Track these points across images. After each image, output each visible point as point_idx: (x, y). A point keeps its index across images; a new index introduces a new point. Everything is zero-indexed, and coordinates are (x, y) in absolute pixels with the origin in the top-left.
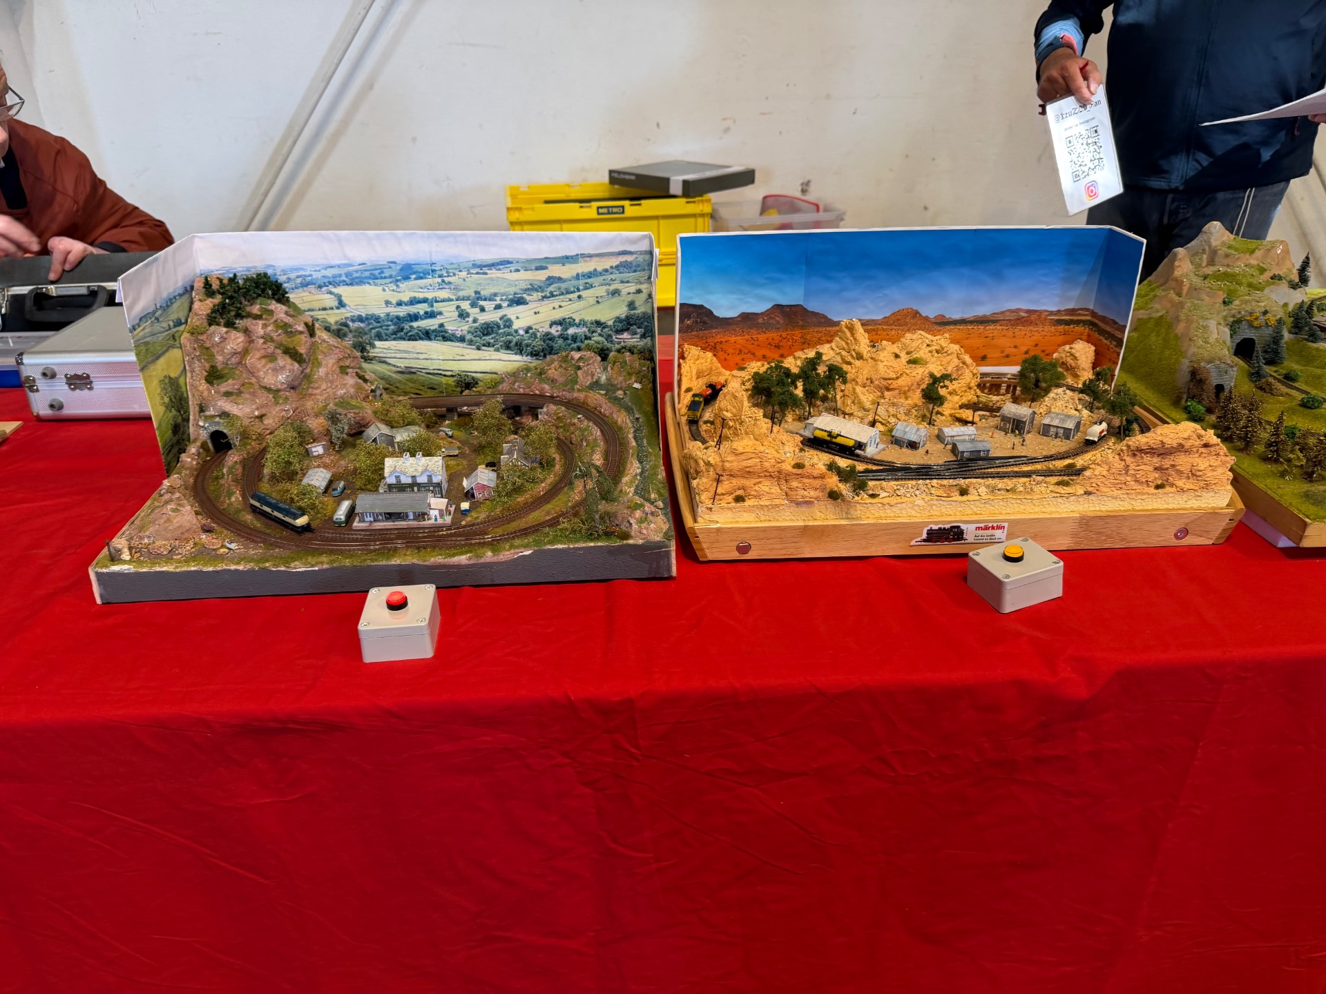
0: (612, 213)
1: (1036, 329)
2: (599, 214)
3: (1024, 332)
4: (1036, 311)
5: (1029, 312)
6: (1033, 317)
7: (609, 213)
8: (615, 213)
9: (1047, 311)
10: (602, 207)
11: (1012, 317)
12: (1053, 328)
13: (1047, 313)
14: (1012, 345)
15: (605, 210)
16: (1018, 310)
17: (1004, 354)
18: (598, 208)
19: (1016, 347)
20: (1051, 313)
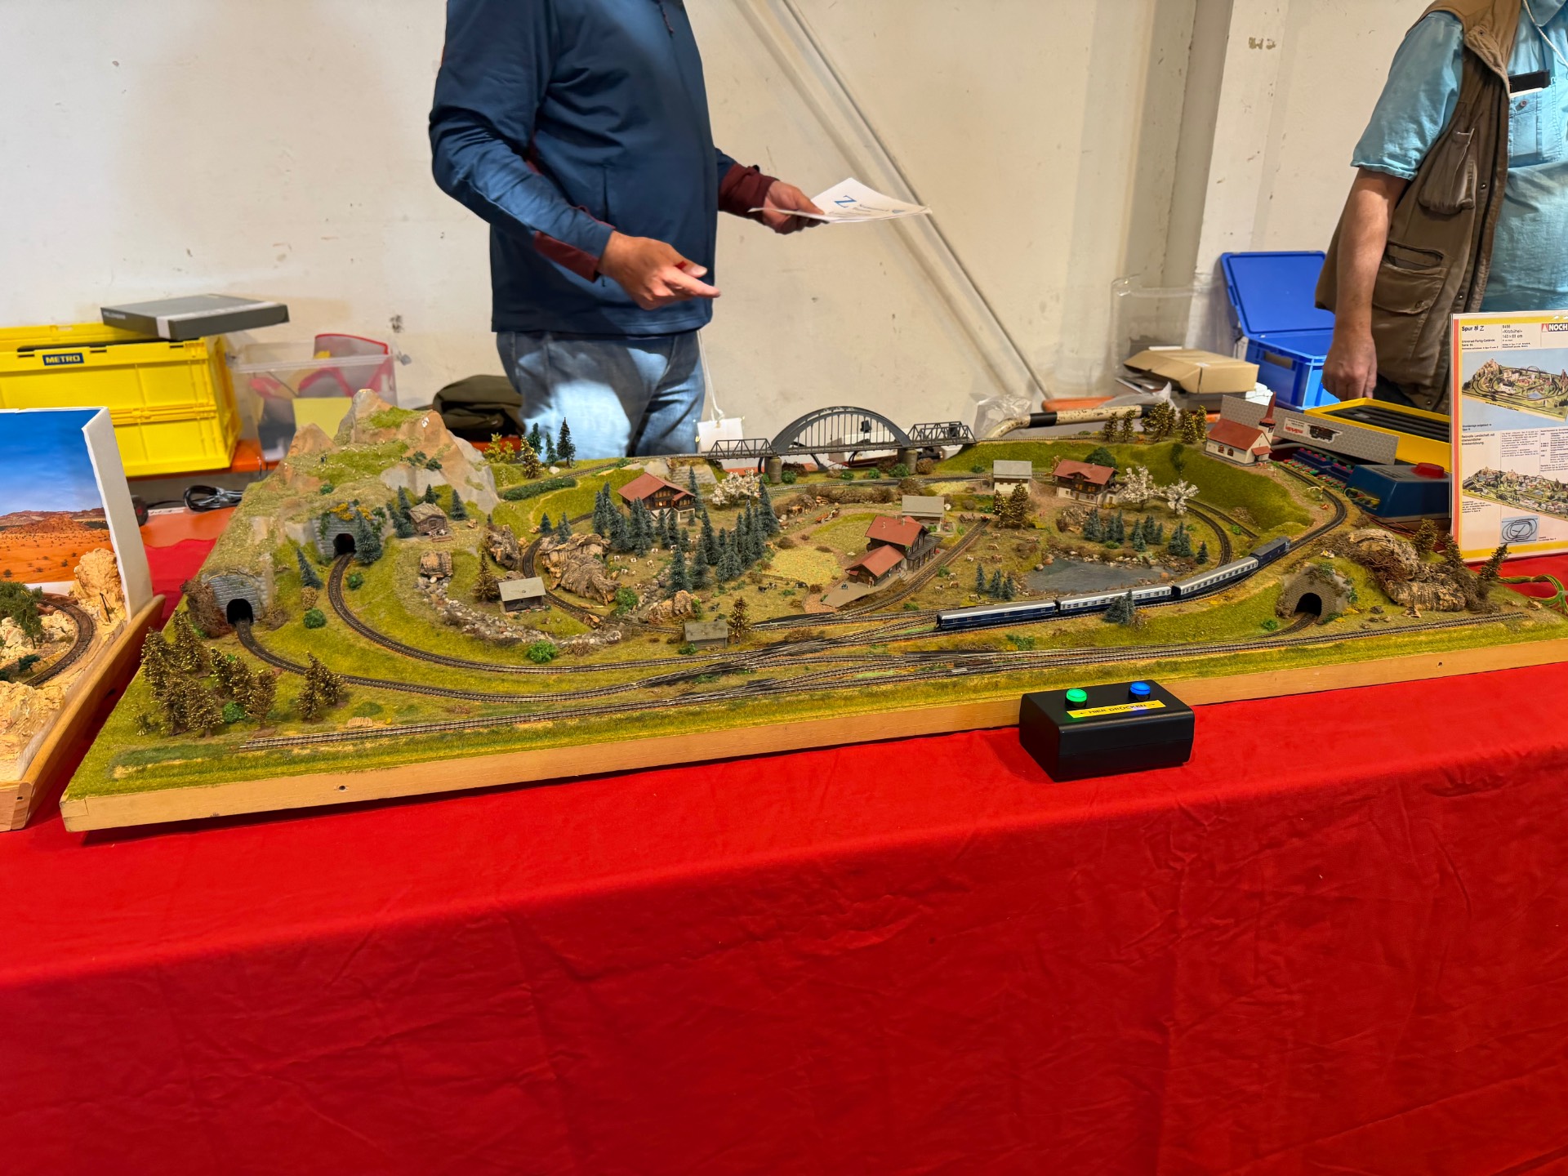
0: (66, 363)
1: (64, 536)
2: (46, 364)
3: (49, 540)
4: (55, 513)
5: (42, 514)
6: (53, 521)
7: (61, 363)
8: (69, 363)
9: (68, 513)
10: (50, 356)
11: (23, 521)
12: (87, 533)
13: (70, 516)
14: (41, 557)
15: (56, 360)
16: (27, 514)
17: (32, 569)
18: (44, 357)
19: (46, 558)
20: (75, 515)
